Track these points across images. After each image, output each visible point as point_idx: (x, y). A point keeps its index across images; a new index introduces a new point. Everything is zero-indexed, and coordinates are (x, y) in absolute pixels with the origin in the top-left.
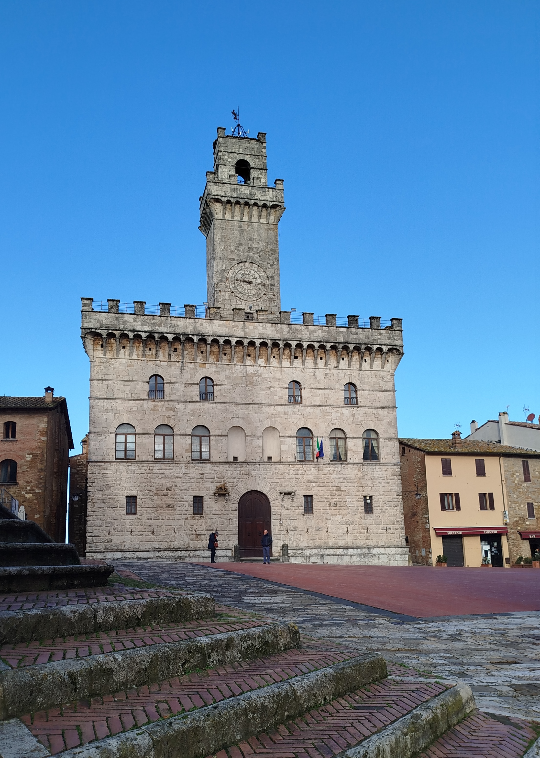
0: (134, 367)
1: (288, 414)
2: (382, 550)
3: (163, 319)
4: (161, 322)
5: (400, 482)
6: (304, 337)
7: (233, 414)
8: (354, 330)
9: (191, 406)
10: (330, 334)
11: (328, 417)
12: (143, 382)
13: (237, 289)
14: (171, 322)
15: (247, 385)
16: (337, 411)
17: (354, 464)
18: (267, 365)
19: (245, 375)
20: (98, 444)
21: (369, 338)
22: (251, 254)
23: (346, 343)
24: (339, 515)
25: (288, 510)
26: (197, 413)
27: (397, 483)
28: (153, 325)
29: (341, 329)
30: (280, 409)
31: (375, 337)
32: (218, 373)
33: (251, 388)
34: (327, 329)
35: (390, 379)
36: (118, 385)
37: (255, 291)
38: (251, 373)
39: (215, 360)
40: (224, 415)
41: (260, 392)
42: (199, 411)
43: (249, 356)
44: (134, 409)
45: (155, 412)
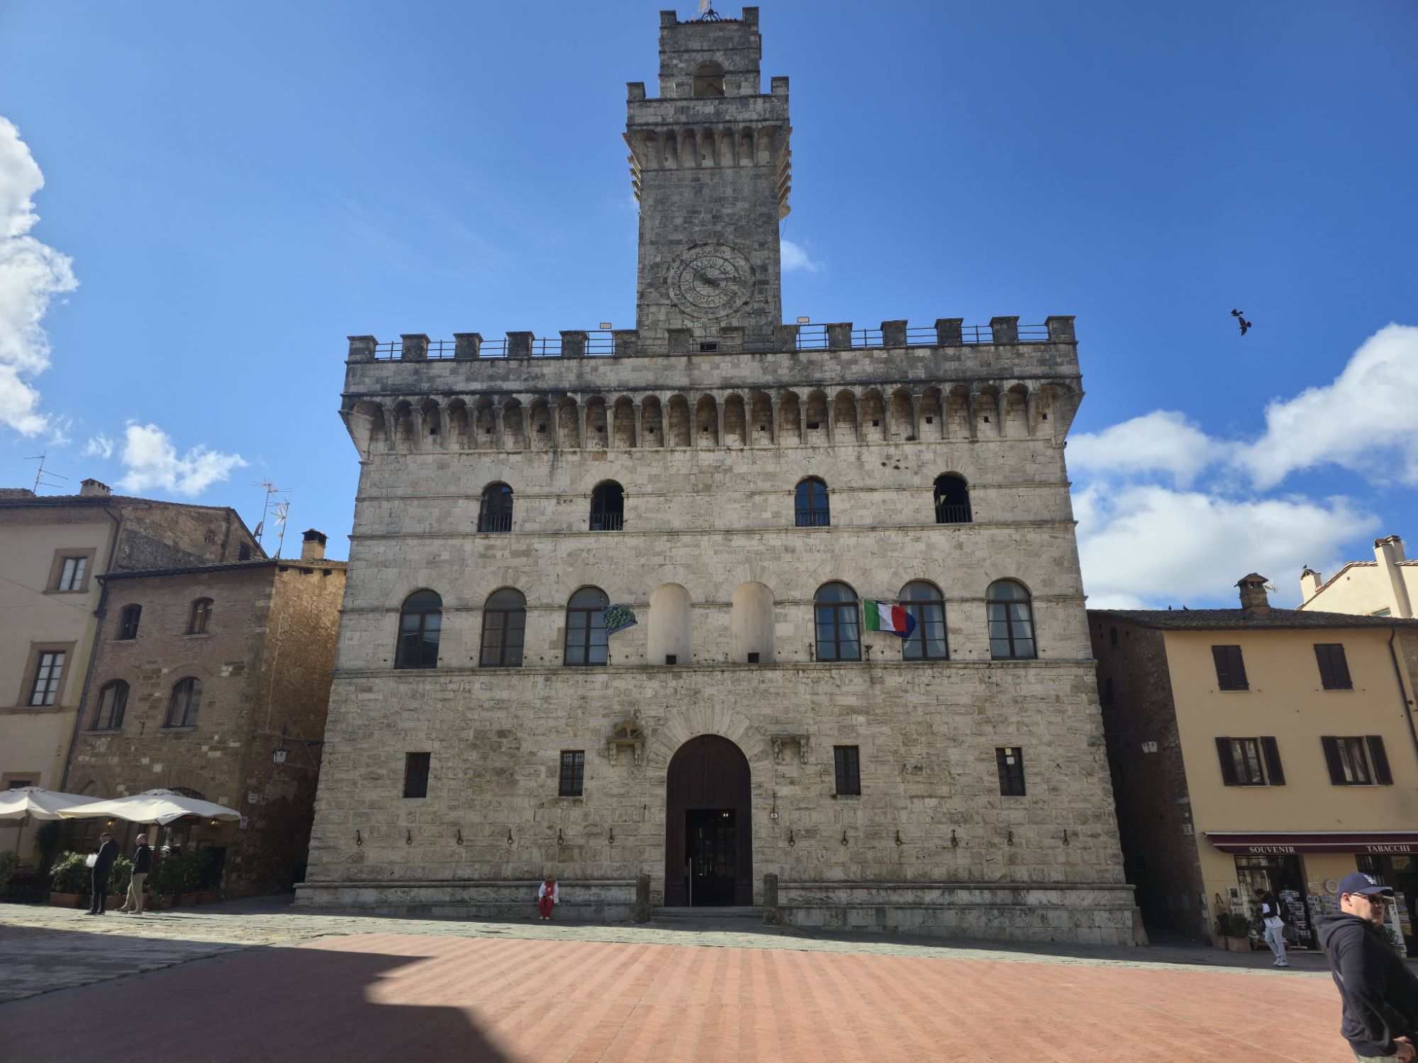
0: (451, 470)
1: (793, 551)
2: (1053, 896)
3: (513, 364)
4: (509, 371)
5: (1096, 709)
6: (828, 375)
7: (662, 558)
8: (950, 351)
9: (568, 545)
10: (892, 366)
11: (895, 554)
12: (467, 497)
13: (685, 298)
14: (529, 370)
15: (698, 492)
16: (918, 539)
17: (966, 665)
18: (746, 447)
19: (695, 470)
20: (357, 635)
21: (989, 365)
22: (718, 228)
23: (932, 381)
24: (930, 796)
25: (792, 783)
26: (580, 560)
27: (1087, 712)
28: (491, 378)
29: (920, 353)
30: (774, 540)
31: (1006, 363)
32: (632, 471)
33: (708, 499)
34: (885, 355)
35: (1053, 458)
36: (414, 509)
37: (725, 298)
38: (709, 466)
39: (628, 445)
40: (643, 561)
41: (728, 506)
42: (586, 555)
43: (706, 429)
44: (443, 558)
45: (488, 560)
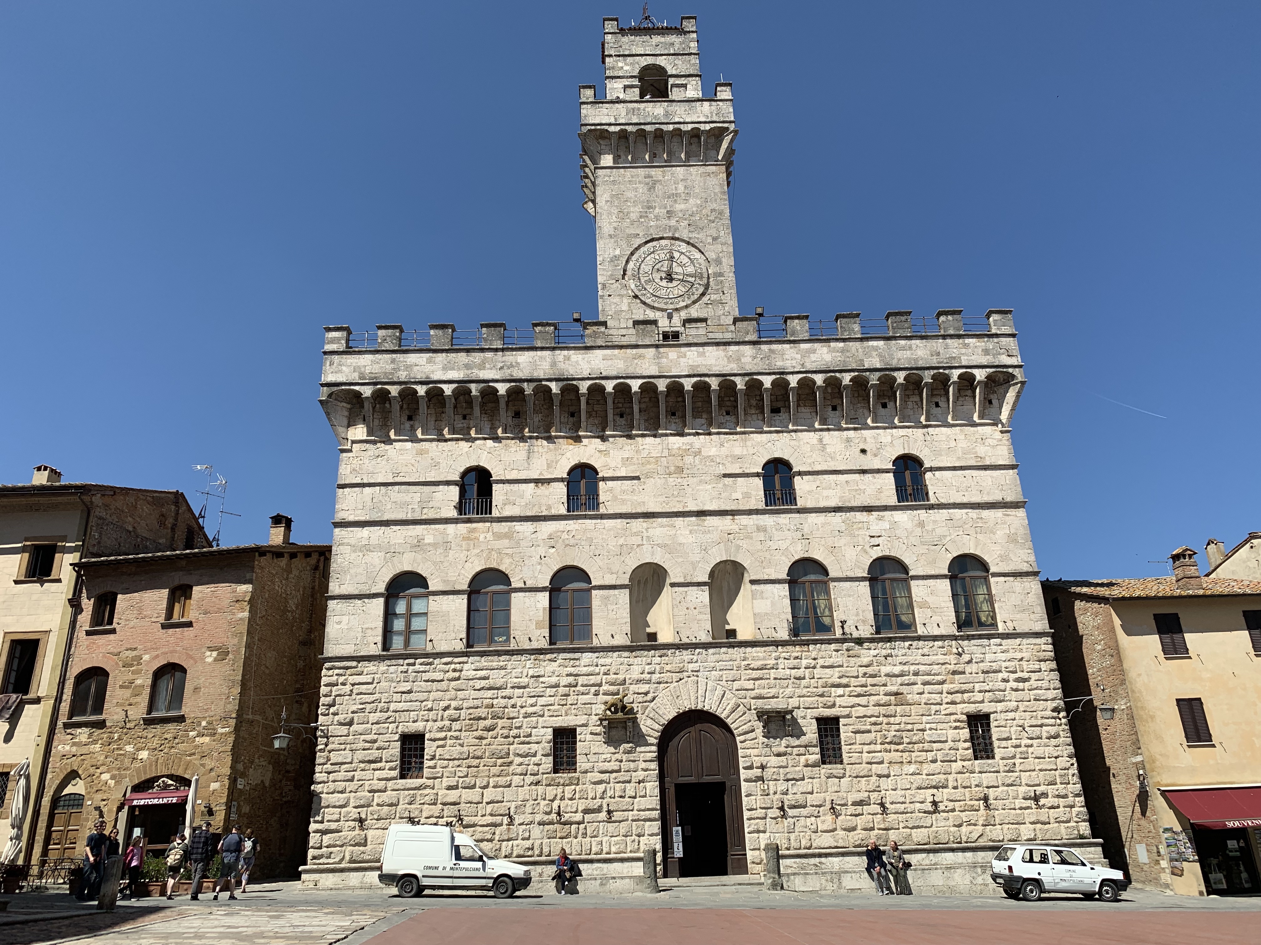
0: (430, 454)
1: (765, 532)
3: (488, 353)
4: (484, 360)
5: (1055, 676)
6: (788, 364)
7: (639, 538)
9: (548, 528)
10: (848, 354)
11: (861, 533)
12: (447, 483)
13: (645, 289)
14: (504, 359)
15: (669, 474)
16: (880, 519)
17: (934, 638)
18: (713, 431)
19: (666, 453)
20: (344, 619)
21: (938, 354)
22: (673, 222)
23: (886, 369)
24: (909, 762)
25: (778, 754)
26: (560, 541)
27: (1048, 679)
28: (467, 366)
30: (745, 521)
31: (955, 352)
32: (606, 454)
33: (679, 480)
35: (1001, 440)
36: (396, 495)
37: (684, 290)
38: (679, 449)
39: (601, 429)
40: (621, 541)
41: (701, 487)
42: (567, 537)
43: (674, 414)
44: (426, 541)
45: (472, 543)
